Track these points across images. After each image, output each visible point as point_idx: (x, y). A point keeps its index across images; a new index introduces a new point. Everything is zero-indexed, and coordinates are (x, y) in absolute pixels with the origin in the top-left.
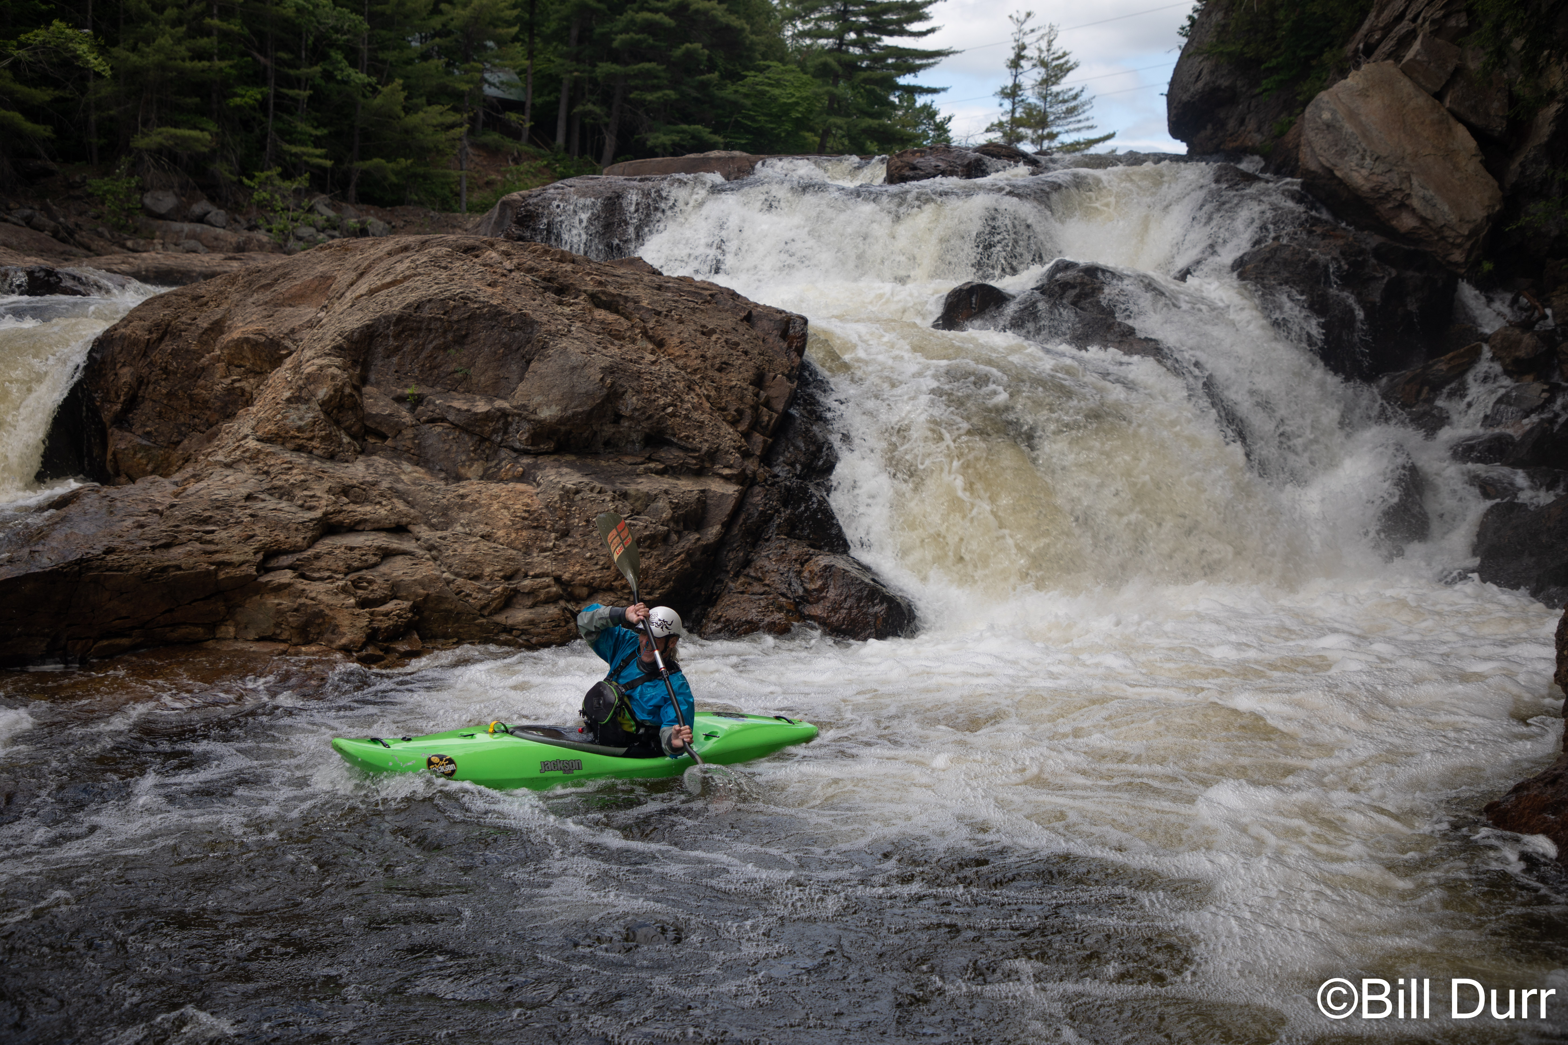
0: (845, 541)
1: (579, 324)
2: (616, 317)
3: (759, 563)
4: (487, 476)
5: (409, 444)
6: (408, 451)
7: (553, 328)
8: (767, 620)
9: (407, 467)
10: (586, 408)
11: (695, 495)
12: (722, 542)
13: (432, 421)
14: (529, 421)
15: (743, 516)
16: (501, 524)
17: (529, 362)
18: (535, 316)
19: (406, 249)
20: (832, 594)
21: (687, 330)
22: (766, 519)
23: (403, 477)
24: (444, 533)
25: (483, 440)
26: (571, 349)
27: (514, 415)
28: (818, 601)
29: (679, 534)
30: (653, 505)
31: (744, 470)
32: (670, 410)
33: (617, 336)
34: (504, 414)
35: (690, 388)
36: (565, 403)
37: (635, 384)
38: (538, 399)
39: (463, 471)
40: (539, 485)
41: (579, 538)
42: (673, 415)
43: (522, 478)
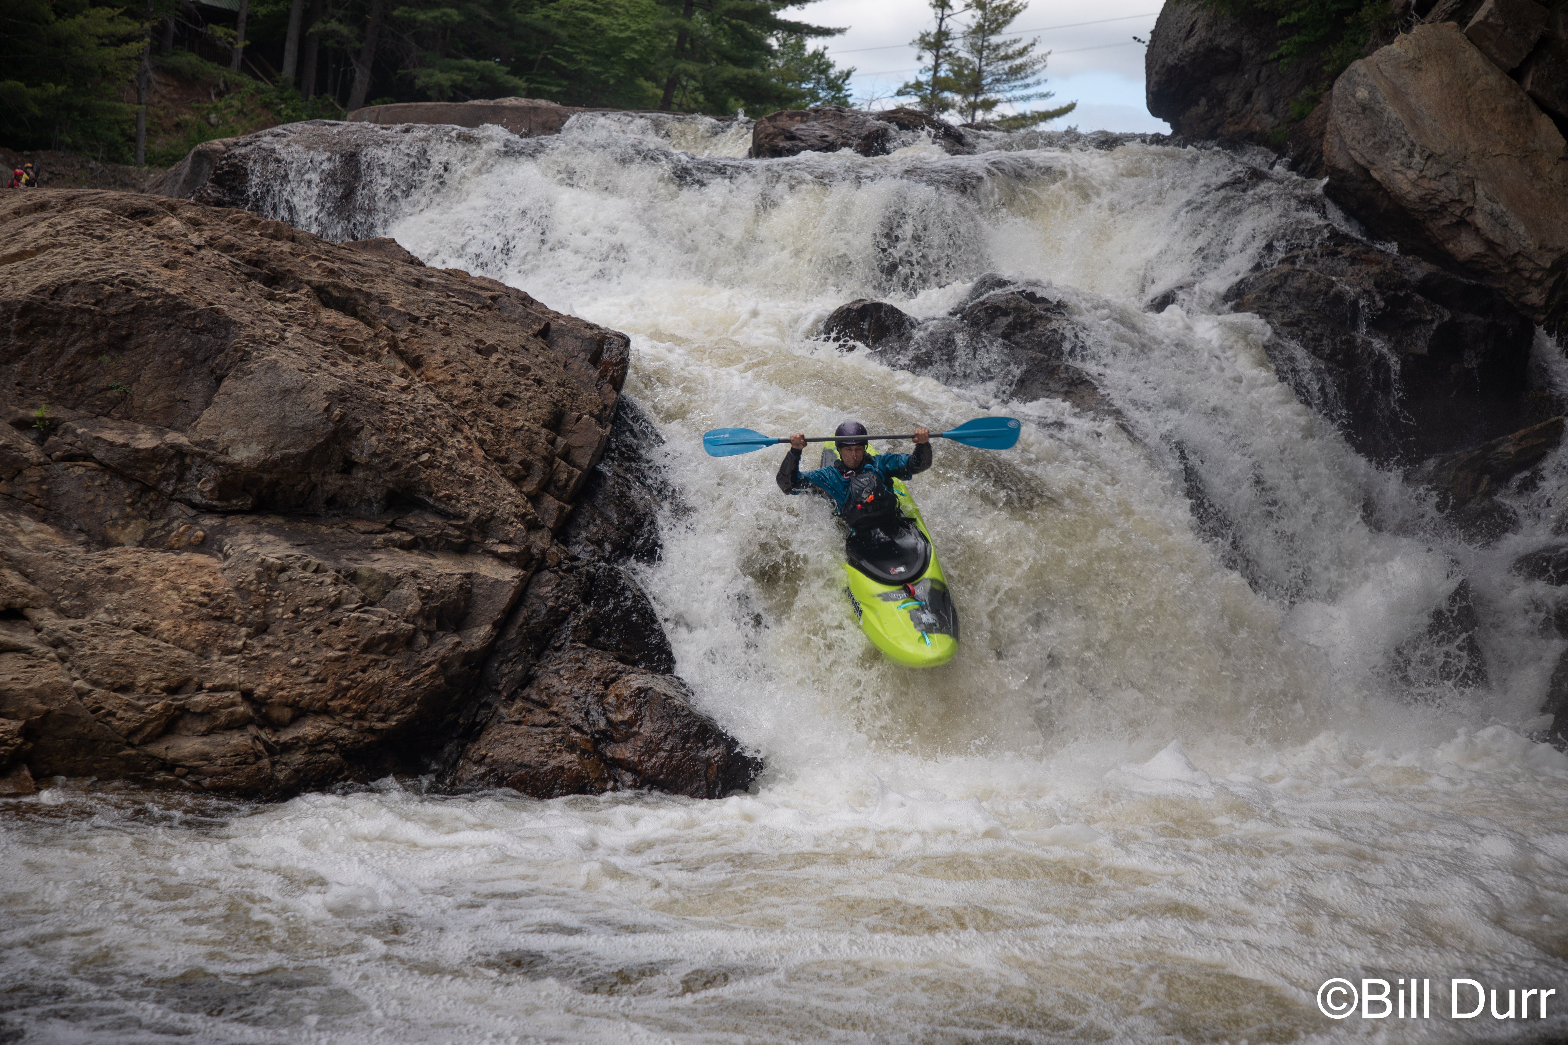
0: (670, 654)
1: (299, 329)
2: (352, 321)
3: (545, 681)
4: (148, 542)
5: (33, 490)
6: (30, 500)
7: (258, 332)
8: (553, 763)
9: (28, 523)
10: (302, 449)
11: (456, 580)
12: (491, 650)
13: (70, 458)
14: (216, 465)
15: (524, 613)
16: (166, 611)
17: (219, 380)
18: (233, 314)
19: (42, 207)
20: (647, 729)
21: (457, 345)
22: (557, 618)
23: (20, 538)
24: (79, 623)
25: (146, 489)
26: (283, 363)
27: (195, 454)
28: (626, 739)
29: (430, 634)
30: (395, 593)
31: (528, 548)
32: (425, 457)
33: (353, 349)
34: (179, 452)
35: (456, 428)
36: (271, 440)
37: (375, 418)
38: (231, 433)
39: (113, 533)
40: (226, 557)
41: (282, 635)
42: (429, 465)
43: (202, 546)
